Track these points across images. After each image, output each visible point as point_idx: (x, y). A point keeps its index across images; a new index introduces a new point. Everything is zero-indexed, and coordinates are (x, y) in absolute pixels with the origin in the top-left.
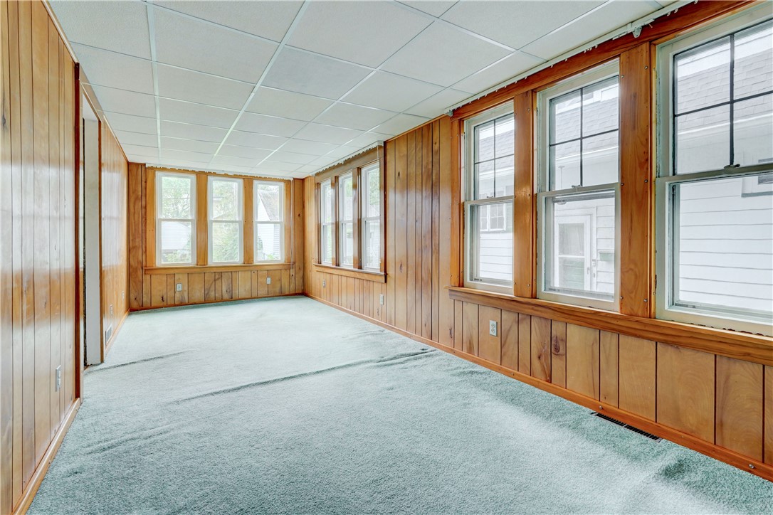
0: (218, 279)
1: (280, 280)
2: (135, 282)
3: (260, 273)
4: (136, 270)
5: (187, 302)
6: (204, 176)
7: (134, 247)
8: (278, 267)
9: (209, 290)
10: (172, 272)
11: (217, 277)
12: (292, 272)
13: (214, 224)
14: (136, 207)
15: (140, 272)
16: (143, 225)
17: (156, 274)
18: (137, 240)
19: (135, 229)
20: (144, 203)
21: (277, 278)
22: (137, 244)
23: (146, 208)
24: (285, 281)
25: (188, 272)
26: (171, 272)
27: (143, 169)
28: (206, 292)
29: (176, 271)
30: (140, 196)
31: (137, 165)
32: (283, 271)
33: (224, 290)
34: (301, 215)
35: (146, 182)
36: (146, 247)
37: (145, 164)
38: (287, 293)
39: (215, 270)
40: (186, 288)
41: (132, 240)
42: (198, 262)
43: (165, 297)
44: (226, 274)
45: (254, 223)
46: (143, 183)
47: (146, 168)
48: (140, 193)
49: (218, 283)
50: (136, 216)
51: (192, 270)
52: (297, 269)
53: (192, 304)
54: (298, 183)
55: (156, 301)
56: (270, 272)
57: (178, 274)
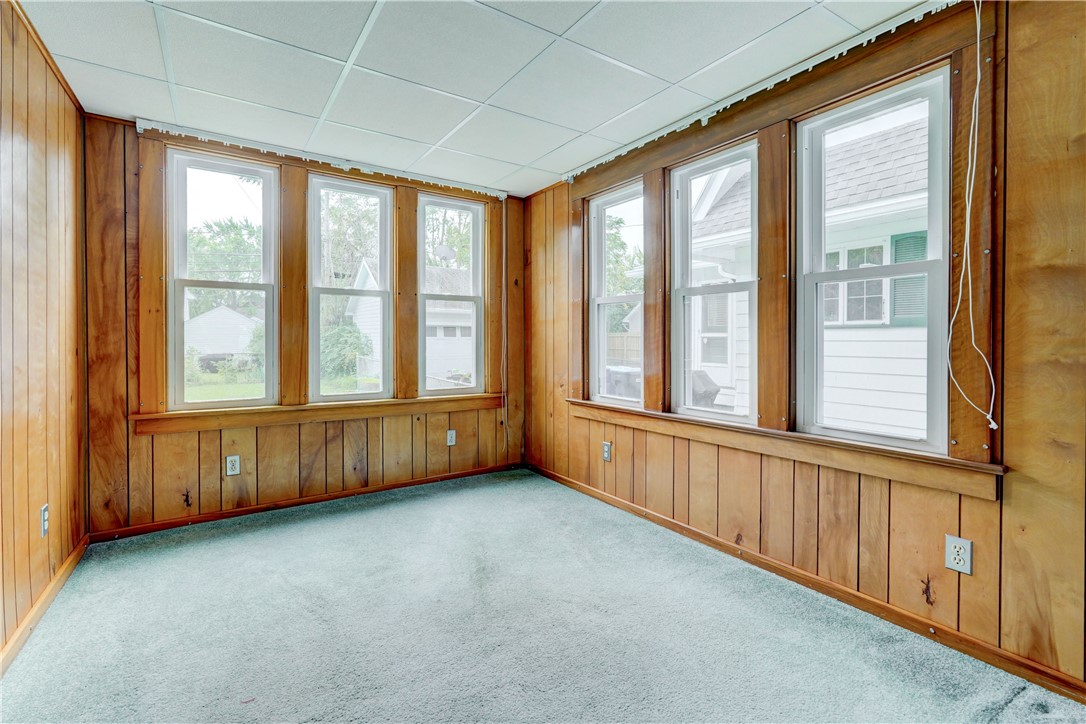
0: (334, 438)
1: (476, 435)
2: (105, 458)
3: (432, 420)
4: (108, 423)
5: (254, 502)
6: (298, 171)
7: (103, 358)
8: (471, 405)
9: (310, 467)
10: (213, 424)
11: (331, 433)
12: (502, 413)
13: (322, 296)
14: (108, 244)
15: (120, 430)
16: (131, 295)
17: (168, 433)
18: (112, 338)
19: (105, 307)
20: (131, 234)
21: (470, 430)
22: (111, 349)
23: (137, 247)
24: (487, 435)
25: (256, 421)
26: (210, 425)
27: (130, 137)
28: (304, 474)
29: (224, 422)
30: (120, 214)
31: (112, 123)
32: (482, 414)
33: (349, 464)
34: (520, 282)
35: (137, 175)
36: (137, 358)
37: (133, 124)
38: (491, 464)
39: (329, 417)
40: (251, 466)
41: (97, 339)
42: (282, 396)
43: (194, 495)
44: (352, 424)
45: (420, 299)
46: (130, 177)
47: (137, 136)
48: (120, 206)
49: (334, 449)
50: (108, 267)
51: (266, 418)
52: (512, 408)
53: (267, 509)
54: (514, 207)
55: (168, 505)
56: (454, 418)
57: (229, 428)
